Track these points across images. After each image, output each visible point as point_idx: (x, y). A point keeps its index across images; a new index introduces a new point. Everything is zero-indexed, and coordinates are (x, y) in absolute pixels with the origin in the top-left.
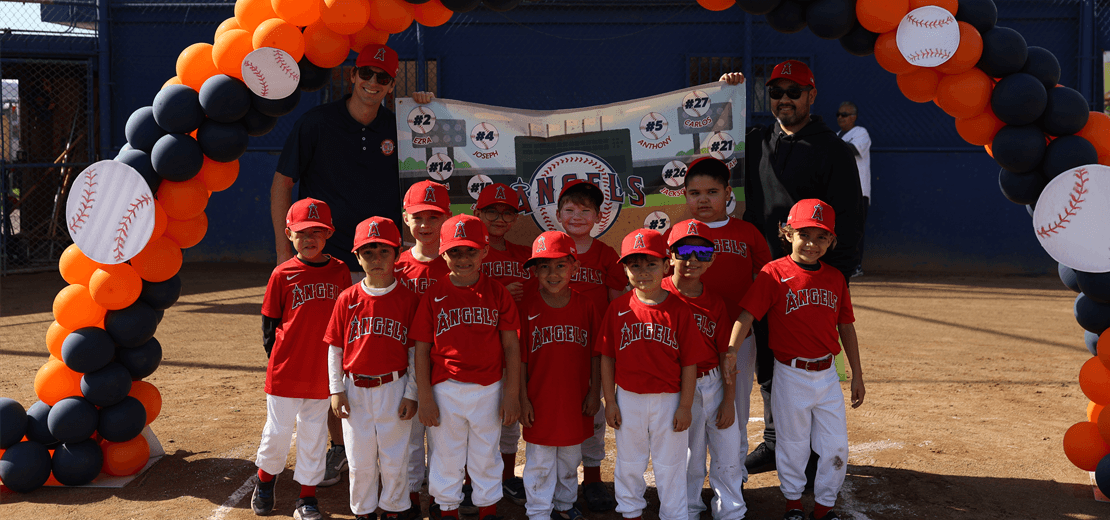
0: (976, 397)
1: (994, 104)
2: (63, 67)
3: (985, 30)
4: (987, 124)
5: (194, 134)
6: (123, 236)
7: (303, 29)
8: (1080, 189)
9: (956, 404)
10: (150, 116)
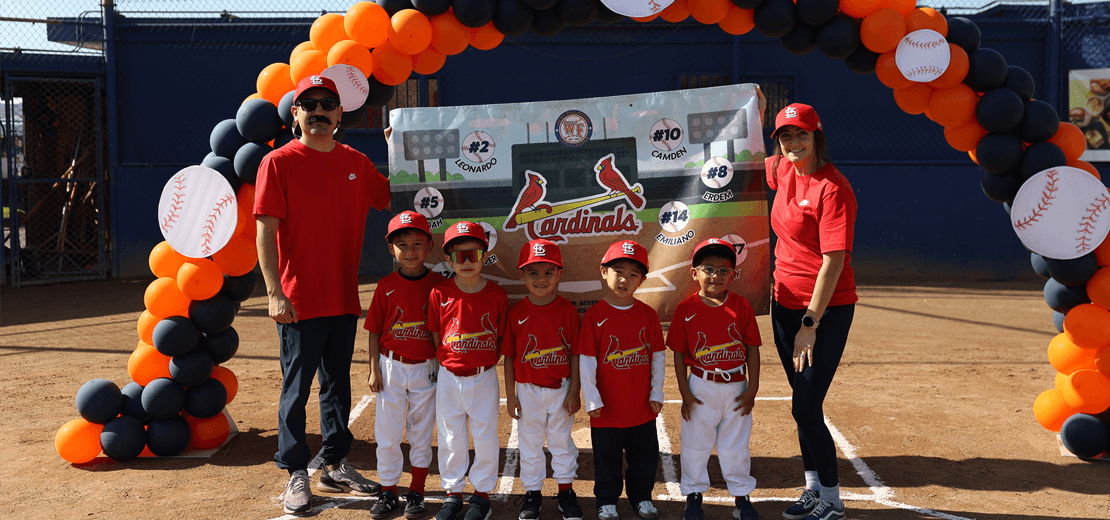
0: (955, 380)
1: (979, 115)
2: (71, 85)
3: (970, 51)
4: (973, 132)
5: (271, 143)
6: (210, 232)
7: (371, 50)
8: (1051, 187)
9: (938, 386)
10: (234, 127)
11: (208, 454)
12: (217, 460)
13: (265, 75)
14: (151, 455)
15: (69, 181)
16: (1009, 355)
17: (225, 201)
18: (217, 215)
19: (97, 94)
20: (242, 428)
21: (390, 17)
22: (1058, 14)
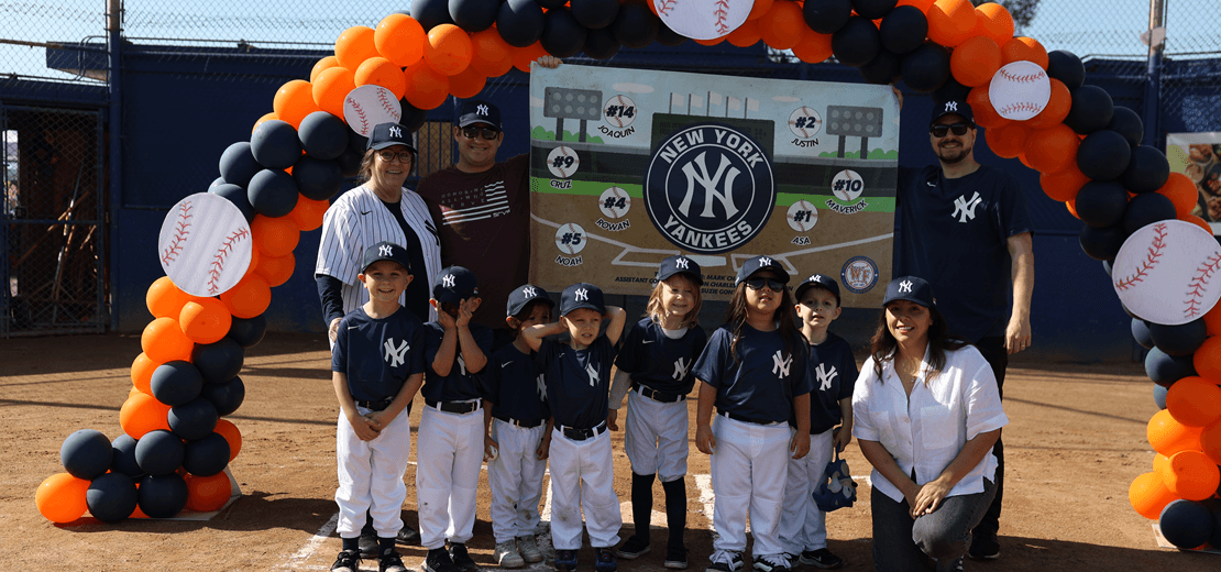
0: (1038, 464)
1: (1081, 159)
2: (72, 117)
3: (1073, 87)
4: (1073, 179)
5: (289, 170)
6: (218, 269)
7: (404, 69)
8: (1158, 244)
10: (248, 151)
11: (207, 517)
12: (217, 524)
13: (284, 91)
14: (143, 516)
15: (66, 222)
16: (1096, 440)
17: (238, 235)
18: (228, 250)
19: (100, 128)
20: (245, 491)
21: (427, 32)
22: (1157, 71)
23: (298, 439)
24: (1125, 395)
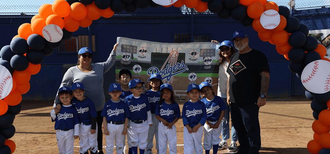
3: (287, 18)
4: (287, 48)
5: (25, 55)
6: (1, 90)
7: (63, 18)
8: (316, 68)
10: (9, 48)
13: (21, 27)
16: (286, 124)
17: (7, 78)
18: (4, 83)
21: (70, 5)
23: (40, 139)
24: (290, 108)
